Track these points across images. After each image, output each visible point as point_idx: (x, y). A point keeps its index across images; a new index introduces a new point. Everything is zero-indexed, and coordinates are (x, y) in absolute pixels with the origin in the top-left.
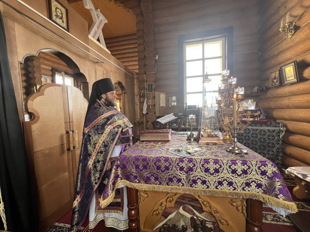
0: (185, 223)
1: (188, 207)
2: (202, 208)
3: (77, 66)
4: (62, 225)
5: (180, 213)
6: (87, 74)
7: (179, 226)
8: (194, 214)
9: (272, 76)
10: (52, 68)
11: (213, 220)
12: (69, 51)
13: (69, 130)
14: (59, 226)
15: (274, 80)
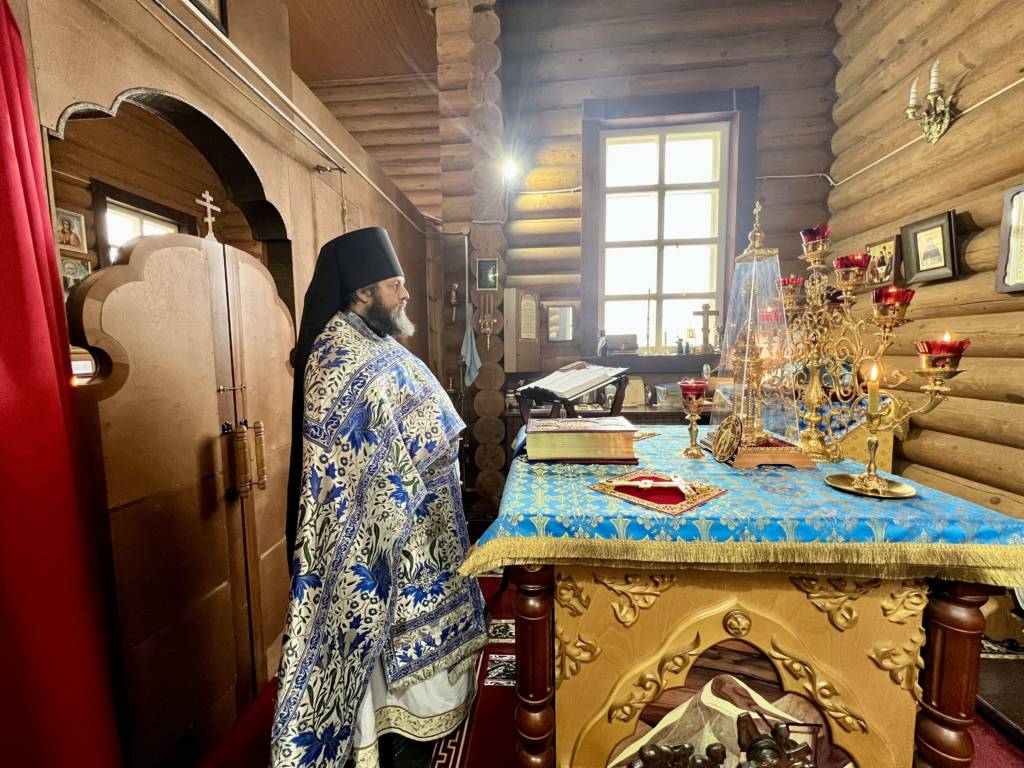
0: (719, 738)
1: (732, 683)
2: (780, 682)
3: (255, 173)
5: (701, 704)
6: (288, 210)
7: (699, 748)
8: (751, 704)
10: (91, 179)
11: (813, 717)
12: (229, 111)
13: (232, 423)
15: (879, 269)
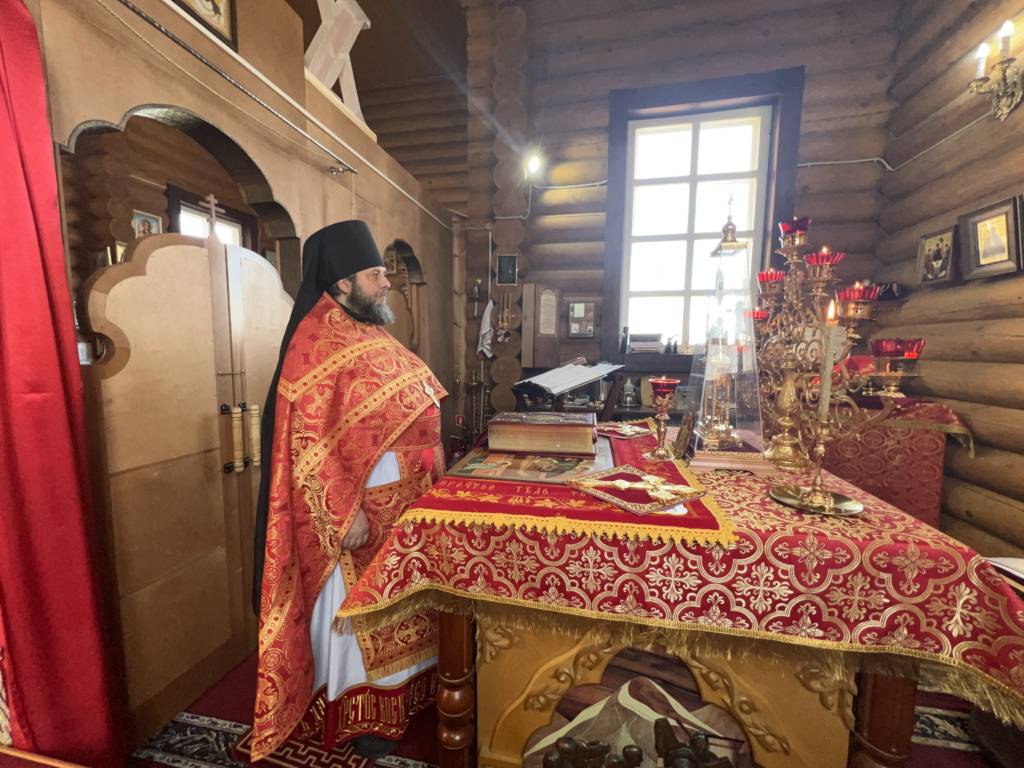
0: (636, 740)
1: (649, 686)
2: (698, 693)
3: (263, 176)
4: (204, 721)
5: (618, 704)
6: (298, 209)
7: (616, 748)
8: (669, 711)
9: (927, 249)
10: (168, 185)
11: (734, 732)
13: (229, 403)
14: (192, 726)
15: (934, 263)
